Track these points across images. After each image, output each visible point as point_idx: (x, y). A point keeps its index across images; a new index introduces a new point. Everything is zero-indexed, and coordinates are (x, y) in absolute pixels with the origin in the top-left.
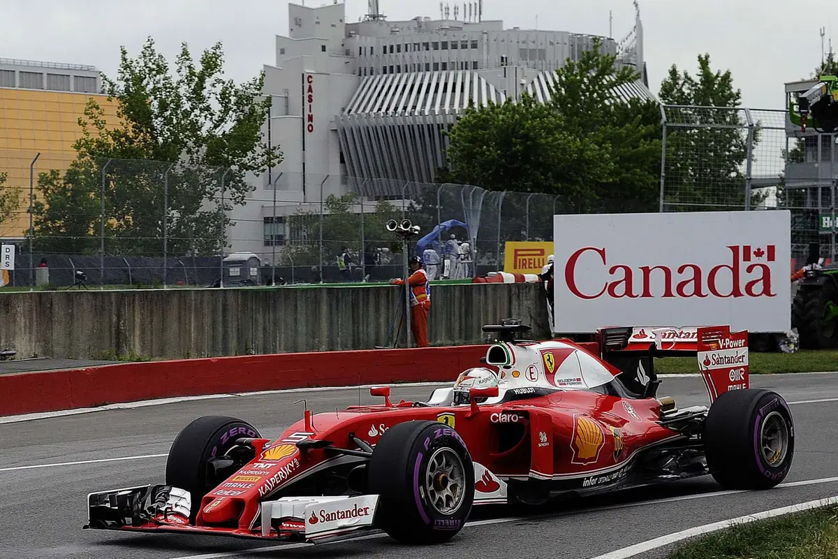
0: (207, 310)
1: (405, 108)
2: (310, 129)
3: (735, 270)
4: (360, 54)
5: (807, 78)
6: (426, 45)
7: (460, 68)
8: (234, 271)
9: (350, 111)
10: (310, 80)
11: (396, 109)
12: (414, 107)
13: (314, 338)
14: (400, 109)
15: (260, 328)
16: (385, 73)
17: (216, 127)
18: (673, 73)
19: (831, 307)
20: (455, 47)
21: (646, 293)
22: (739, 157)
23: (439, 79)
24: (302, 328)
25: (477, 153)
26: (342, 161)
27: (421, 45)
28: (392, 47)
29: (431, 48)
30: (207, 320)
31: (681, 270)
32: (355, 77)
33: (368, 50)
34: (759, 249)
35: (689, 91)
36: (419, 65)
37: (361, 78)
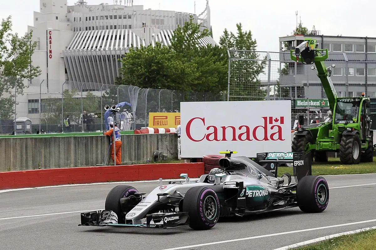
0: (18, 148)
1: (96, 47)
2: (51, 57)
3: (265, 128)
4: (75, 21)
5: (290, 35)
6: (107, 17)
7: (123, 28)
8: (19, 127)
9: (70, 48)
10: (50, 33)
11: (92, 47)
12: (101, 47)
13: (68, 160)
14: (94, 48)
15: (43, 155)
16: (87, 30)
17: (10, 56)
18: (226, 32)
19: (309, 145)
20: (120, 18)
21: (224, 139)
22: (258, 72)
23: (113, 33)
24: (62, 156)
25: (135, 70)
26: (66, 72)
27: (104, 17)
28: (90, 18)
29: (109, 18)
30: (18, 152)
31: (240, 128)
32: (72, 32)
33: (79, 19)
34: (276, 119)
35: (233, 41)
36: (103, 26)
37: (75, 32)
